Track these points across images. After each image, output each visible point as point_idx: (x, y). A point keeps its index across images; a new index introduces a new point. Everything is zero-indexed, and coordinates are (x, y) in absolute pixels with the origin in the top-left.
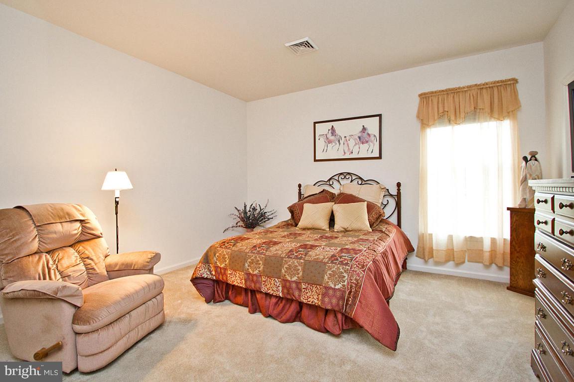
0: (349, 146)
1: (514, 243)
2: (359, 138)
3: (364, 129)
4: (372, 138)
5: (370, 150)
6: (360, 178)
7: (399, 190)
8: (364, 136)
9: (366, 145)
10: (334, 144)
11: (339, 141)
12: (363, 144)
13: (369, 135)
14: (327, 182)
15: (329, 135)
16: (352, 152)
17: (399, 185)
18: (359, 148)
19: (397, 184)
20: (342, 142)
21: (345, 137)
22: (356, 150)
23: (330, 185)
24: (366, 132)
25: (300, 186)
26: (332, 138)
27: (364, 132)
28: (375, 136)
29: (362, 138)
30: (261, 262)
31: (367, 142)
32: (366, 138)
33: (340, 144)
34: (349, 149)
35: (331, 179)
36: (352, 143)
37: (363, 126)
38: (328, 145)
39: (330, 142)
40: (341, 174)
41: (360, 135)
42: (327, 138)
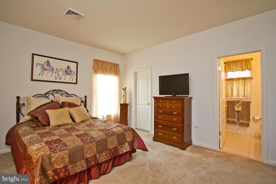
0: (59, 74)
1: (121, 114)
2: (66, 71)
3: (69, 67)
4: (73, 73)
5: (71, 79)
6: (67, 93)
7: (86, 99)
8: (68, 71)
9: (69, 76)
10: (48, 71)
11: (52, 71)
12: (67, 75)
13: (71, 71)
14: (44, 95)
15: (45, 65)
16: (61, 79)
17: (86, 97)
18: (65, 77)
19: (85, 96)
20: (54, 71)
21: (57, 69)
22: (63, 78)
23: (47, 97)
24: (70, 69)
25: (18, 98)
26: (48, 68)
27: (68, 69)
28: (74, 72)
29: (67, 72)
30: (93, 147)
31: (70, 74)
32: (69, 72)
33: (53, 72)
34: (59, 76)
35: (47, 93)
36: (61, 73)
37: (68, 66)
38: (44, 71)
39: (45, 70)
40: (55, 90)
41: (66, 70)
42: (43, 67)
